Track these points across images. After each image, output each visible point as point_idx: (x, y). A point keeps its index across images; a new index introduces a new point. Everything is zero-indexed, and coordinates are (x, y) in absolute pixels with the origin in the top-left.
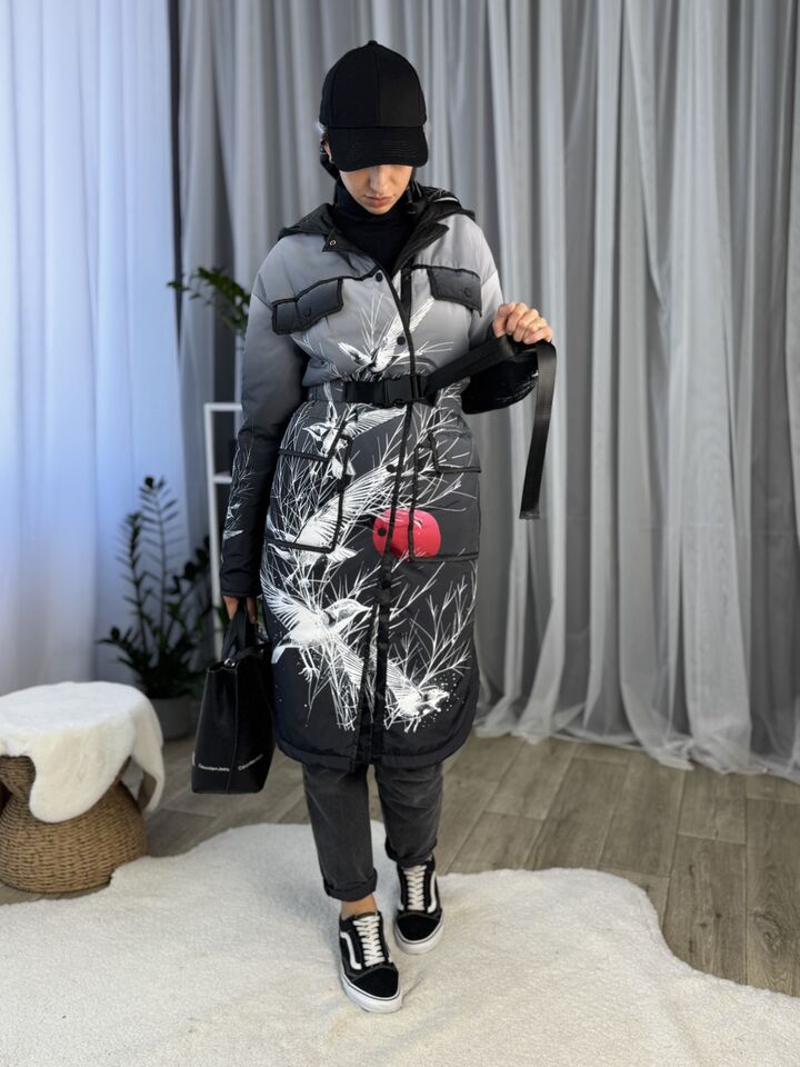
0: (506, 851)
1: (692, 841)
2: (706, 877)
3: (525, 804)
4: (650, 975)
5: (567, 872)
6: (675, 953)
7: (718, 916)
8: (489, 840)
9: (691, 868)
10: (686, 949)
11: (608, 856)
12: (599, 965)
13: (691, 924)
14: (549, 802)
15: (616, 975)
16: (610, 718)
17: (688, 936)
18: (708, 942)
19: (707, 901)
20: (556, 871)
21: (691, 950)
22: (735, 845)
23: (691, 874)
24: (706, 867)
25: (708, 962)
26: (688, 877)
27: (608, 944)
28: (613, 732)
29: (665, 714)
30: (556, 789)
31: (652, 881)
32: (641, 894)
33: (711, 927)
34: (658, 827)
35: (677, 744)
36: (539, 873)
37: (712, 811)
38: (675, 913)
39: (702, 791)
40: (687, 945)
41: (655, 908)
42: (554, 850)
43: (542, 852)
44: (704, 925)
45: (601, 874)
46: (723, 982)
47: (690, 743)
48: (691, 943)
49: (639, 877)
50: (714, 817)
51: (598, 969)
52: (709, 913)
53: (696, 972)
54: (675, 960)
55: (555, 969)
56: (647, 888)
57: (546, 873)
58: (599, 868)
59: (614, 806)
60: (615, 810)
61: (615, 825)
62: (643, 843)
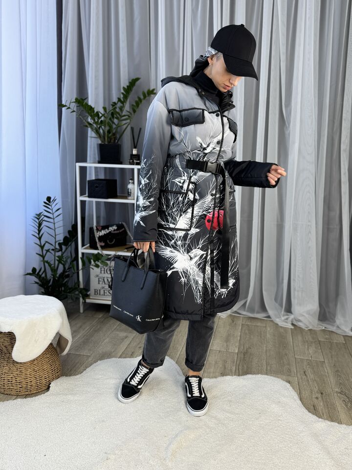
0: (225, 368)
1: (302, 360)
2: (312, 376)
3: (227, 345)
4: (302, 422)
5: (254, 376)
6: (309, 412)
7: (322, 394)
8: (216, 363)
9: (305, 372)
10: (313, 409)
11: (269, 368)
12: (279, 418)
13: (312, 398)
14: (237, 344)
15: (288, 423)
16: (257, 306)
17: (312, 403)
18: (320, 405)
19: (315, 387)
20: (249, 376)
21: (315, 409)
22: (320, 361)
23: (306, 375)
24: (311, 372)
25: (323, 414)
26: (305, 376)
27: (281, 408)
28: (258, 312)
29: (281, 305)
30: (239, 338)
31: (290, 379)
32: (288, 385)
33: (320, 399)
34: (286, 354)
35: (286, 317)
36: (242, 377)
37: (307, 347)
38: (303, 393)
39: (300, 338)
40: (312, 407)
41: (295, 391)
42: (245, 366)
43: (240, 367)
44: (317, 398)
45: (269, 377)
46: (333, 423)
47: (292, 317)
48: (314, 406)
49: (284, 377)
50: (308, 349)
51: (279, 420)
52: (317, 392)
53: (320, 419)
54: (310, 414)
55: (261, 421)
56: (289, 382)
57: (245, 377)
58: (266, 374)
59: (265, 345)
60: (266, 347)
61: (268, 354)
62: (282, 362)
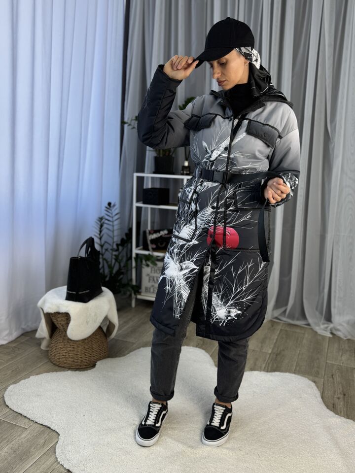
0: (255, 364)
1: (333, 365)
2: (339, 379)
3: (262, 347)
4: (318, 416)
5: (282, 374)
6: (328, 408)
7: (344, 395)
9: (332, 376)
10: (332, 407)
11: (298, 368)
13: (333, 397)
14: (272, 346)
15: (304, 415)
16: (297, 314)
17: (332, 402)
18: (340, 405)
19: (340, 389)
20: (277, 373)
22: (351, 368)
23: (333, 378)
24: (339, 376)
25: (341, 412)
26: (331, 379)
27: (300, 403)
28: (298, 319)
29: (321, 313)
30: (275, 341)
31: (317, 379)
32: (313, 384)
33: (341, 399)
34: (318, 359)
35: (326, 325)
36: (270, 373)
37: (341, 354)
38: (326, 392)
39: (336, 346)
41: (319, 390)
42: (275, 365)
43: (270, 365)
44: (339, 398)
45: (296, 376)
46: (348, 421)
47: (331, 326)
48: (333, 404)
49: (311, 377)
50: (342, 356)
51: (297, 412)
52: (340, 393)
53: (337, 416)
54: (328, 410)
55: (279, 411)
56: (315, 382)
57: (273, 373)
58: (294, 373)
59: (299, 349)
60: (300, 351)
61: (300, 357)
62: (312, 365)
